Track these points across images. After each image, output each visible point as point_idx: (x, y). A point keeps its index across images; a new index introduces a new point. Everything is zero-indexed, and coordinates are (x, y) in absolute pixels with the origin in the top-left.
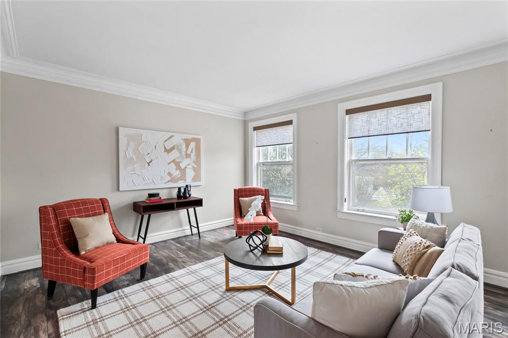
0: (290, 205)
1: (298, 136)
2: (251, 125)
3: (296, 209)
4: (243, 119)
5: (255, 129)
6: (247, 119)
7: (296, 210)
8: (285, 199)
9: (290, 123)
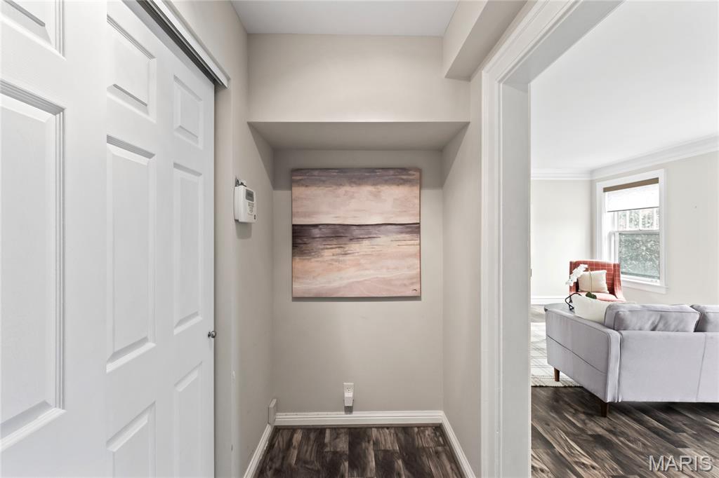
0: (656, 286)
1: (665, 198)
2: (600, 186)
3: (663, 291)
4: (589, 179)
5: (606, 190)
6: (594, 178)
7: (664, 293)
8: (650, 279)
9: (655, 181)
